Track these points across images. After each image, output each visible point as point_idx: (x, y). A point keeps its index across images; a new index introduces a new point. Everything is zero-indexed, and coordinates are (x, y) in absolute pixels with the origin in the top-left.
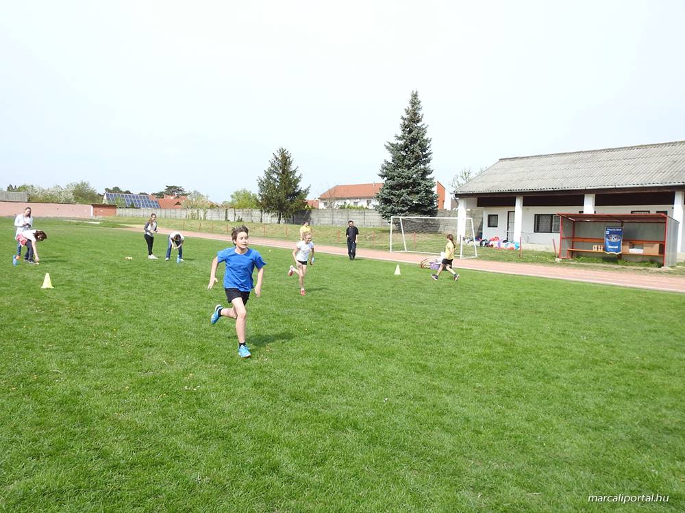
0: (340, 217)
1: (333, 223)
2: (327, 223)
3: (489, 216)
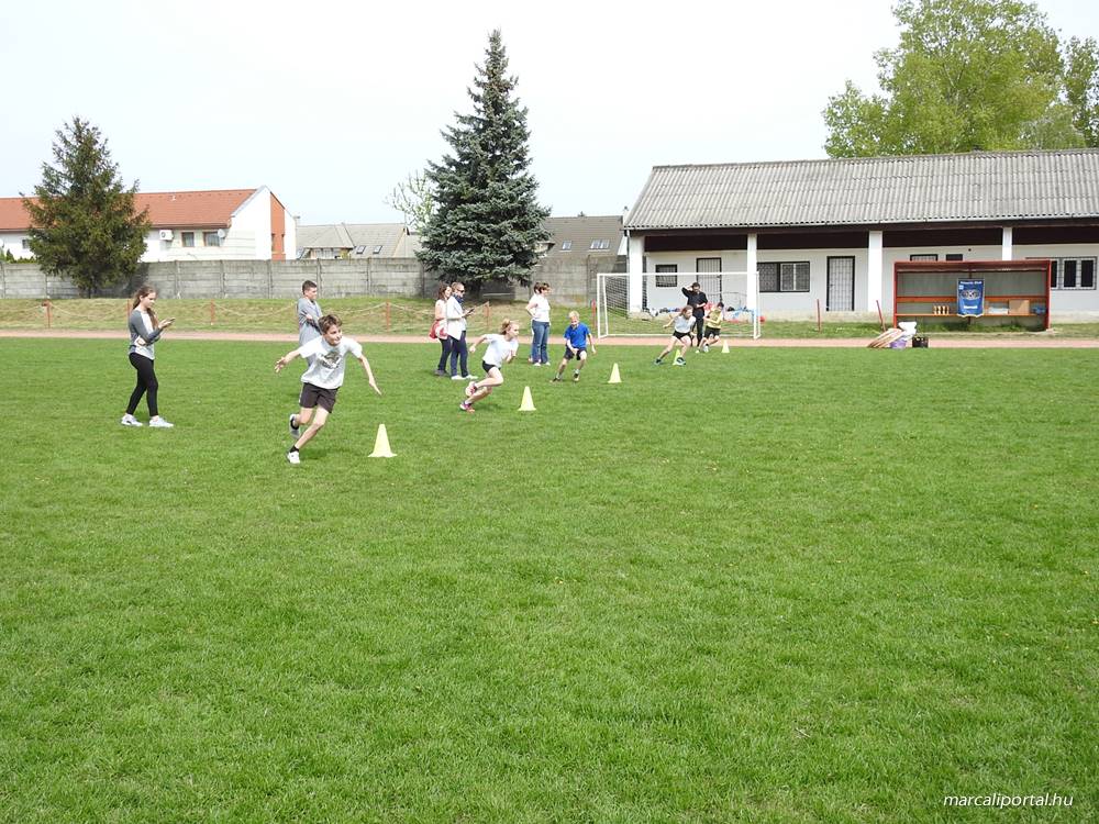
0: (246, 276)
1: (223, 291)
2: (204, 291)
3: (658, 268)
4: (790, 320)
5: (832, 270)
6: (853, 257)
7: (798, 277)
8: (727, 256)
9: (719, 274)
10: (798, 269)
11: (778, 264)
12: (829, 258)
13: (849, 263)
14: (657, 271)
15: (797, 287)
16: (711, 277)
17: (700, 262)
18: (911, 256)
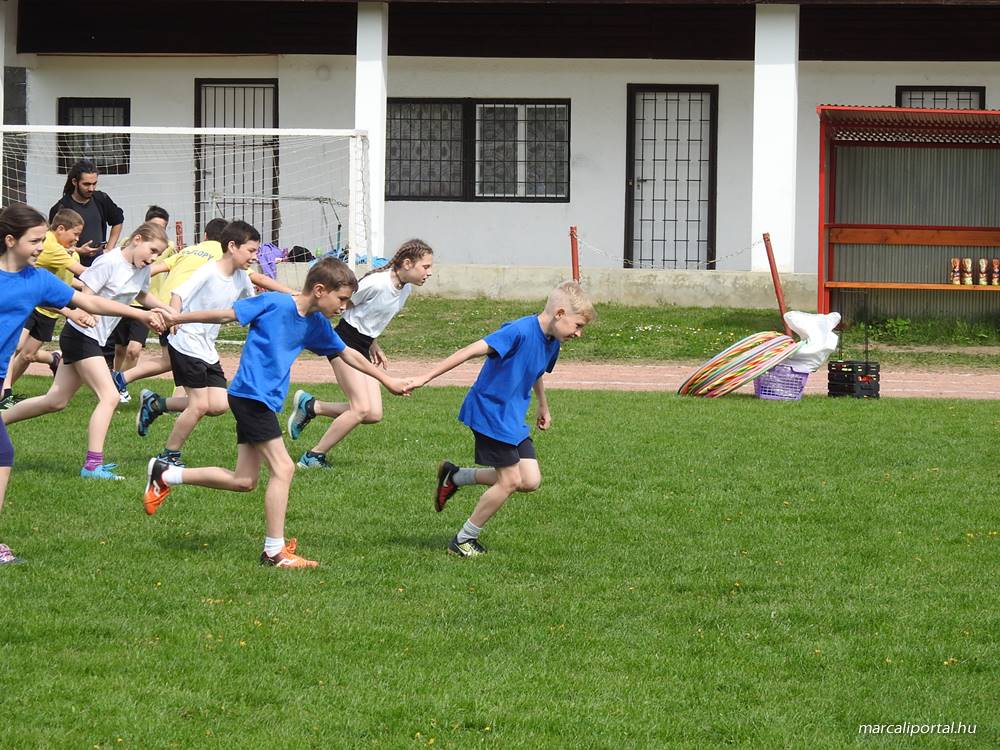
3: (68, 110)
4: (492, 293)
5: (645, 130)
6: (712, 91)
7: (533, 150)
8: (295, 72)
9: (271, 132)
10: (533, 123)
11: (468, 105)
12: (633, 91)
13: (698, 108)
14: (63, 120)
15: (531, 184)
16: (246, 143)
17: (209, 93)
18: (901, 91)
